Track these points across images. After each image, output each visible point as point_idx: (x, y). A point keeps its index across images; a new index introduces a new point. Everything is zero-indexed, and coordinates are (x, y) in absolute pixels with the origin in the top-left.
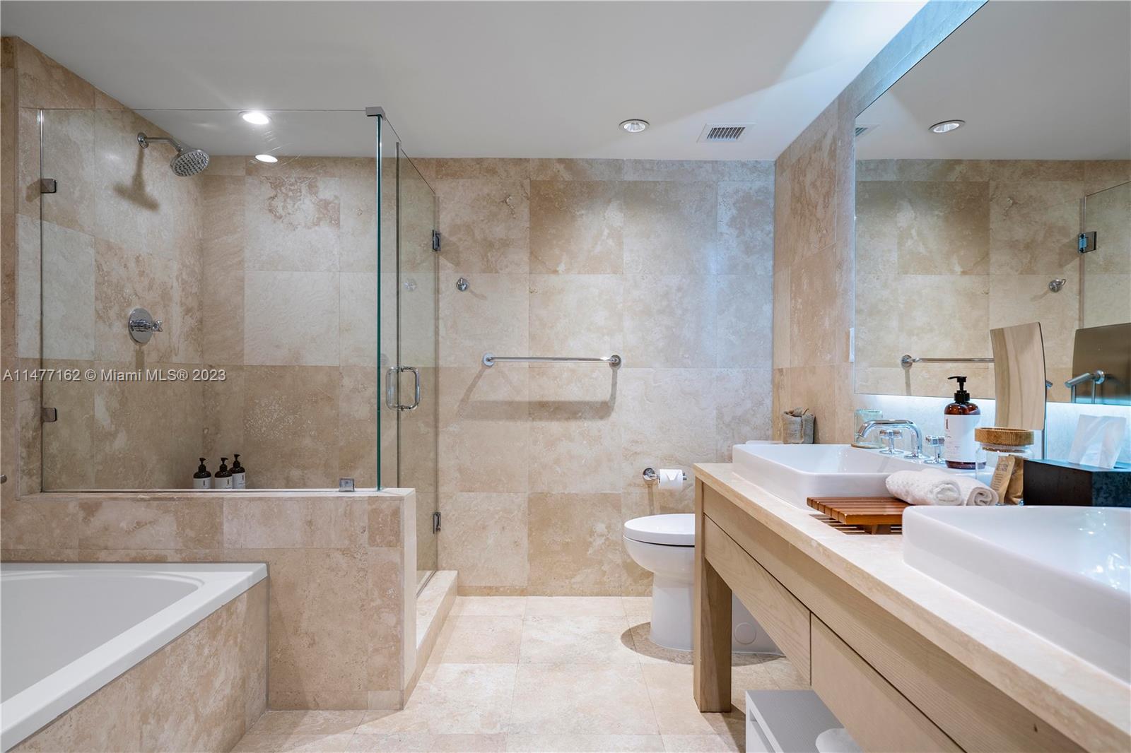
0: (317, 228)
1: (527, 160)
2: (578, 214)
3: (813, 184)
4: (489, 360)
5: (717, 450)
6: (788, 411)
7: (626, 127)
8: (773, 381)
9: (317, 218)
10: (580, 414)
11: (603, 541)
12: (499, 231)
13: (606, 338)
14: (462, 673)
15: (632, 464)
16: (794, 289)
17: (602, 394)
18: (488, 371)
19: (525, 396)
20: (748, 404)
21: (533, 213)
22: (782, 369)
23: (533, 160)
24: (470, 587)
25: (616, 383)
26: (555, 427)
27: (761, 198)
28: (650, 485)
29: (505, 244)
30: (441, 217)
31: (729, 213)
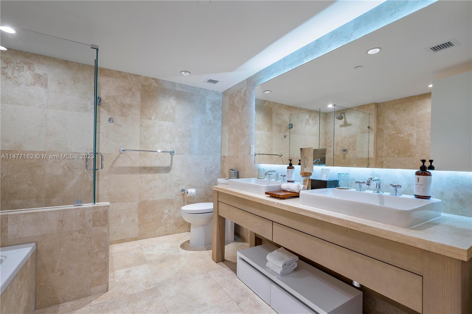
0: (33, 87)
1: (140, 76)
2: (160, 99)
3: (238, 102)
4: (123, 151)
5: (205, 182)
6: (230, 169)
7: (182, 73)
8: (221, 160)
9: (34, 82)
10: (159, 171)
11: (167, 216)
12: (128, 101)
13: (169, 144)
14: (126, 272)
15: (177, 188)
16: (230, 132)
17: (168, 164)
18: (122, 155)
19: (138, 165)
20: (214, 167)
21: (142, 96)
22: (225, 156)
23: (143, 76)
24: (113, 241)
25: (172, 160)
26: (150, 176)
27: (218, 103)
28: (183, 195)
29: (130, 106)
30: (102, 91)
31: (209, 106)
